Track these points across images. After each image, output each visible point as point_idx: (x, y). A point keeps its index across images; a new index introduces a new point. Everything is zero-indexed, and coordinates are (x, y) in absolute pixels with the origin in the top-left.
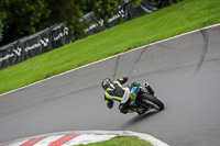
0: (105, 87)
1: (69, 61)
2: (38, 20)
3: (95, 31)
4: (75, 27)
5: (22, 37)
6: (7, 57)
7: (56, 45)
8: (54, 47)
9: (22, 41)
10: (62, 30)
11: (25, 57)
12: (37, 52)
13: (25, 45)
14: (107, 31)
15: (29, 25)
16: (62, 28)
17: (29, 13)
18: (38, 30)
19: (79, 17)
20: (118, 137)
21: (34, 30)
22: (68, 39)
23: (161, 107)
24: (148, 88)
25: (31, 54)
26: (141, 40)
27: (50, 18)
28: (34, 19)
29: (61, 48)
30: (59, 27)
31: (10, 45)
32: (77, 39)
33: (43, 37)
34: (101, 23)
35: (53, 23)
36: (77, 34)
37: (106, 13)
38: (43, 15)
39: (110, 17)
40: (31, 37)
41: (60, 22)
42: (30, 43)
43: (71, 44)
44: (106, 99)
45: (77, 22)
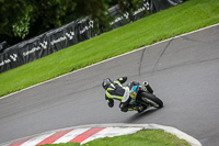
0: (106, 87)
1: (94, 54)
2: (64, 14)
3: (120, 24)
4: (100, 20)
5: (48, 30)
6: (34, 50)
7: (81, 38)
8: (80, 41)
9: (48, 34)
10: (87, 23)
11: (51, 50)
12: (62, 45)
13: (52, 38)
14: (132, 23)
15: (55, 18)
16: (88, 21)
17: (55, 7)
18: (63, 23)
19: (104, 10)
20: (144, 130)
21: (59, 23)
22: (93, 32)
23: (160, 105)
24: (148, 87)
25: (57, 48)
26: (166, 33)
27: (75, 11)
28: (60, 13)
29: (86, 42)
30: (84, 20)
31: (36, 38)
32: (102, 32)
33: (69, 30)
34: (127, 16)
35: (78, 17)
36: (102, 27)
37: (131, 6)
38: (69, 9)
39: (135, 9)
40: (57, 30)
41: (85, 15)
42: (56, 36)
43: (97, 37)
44: (107, 98)
45: (103, 15)
